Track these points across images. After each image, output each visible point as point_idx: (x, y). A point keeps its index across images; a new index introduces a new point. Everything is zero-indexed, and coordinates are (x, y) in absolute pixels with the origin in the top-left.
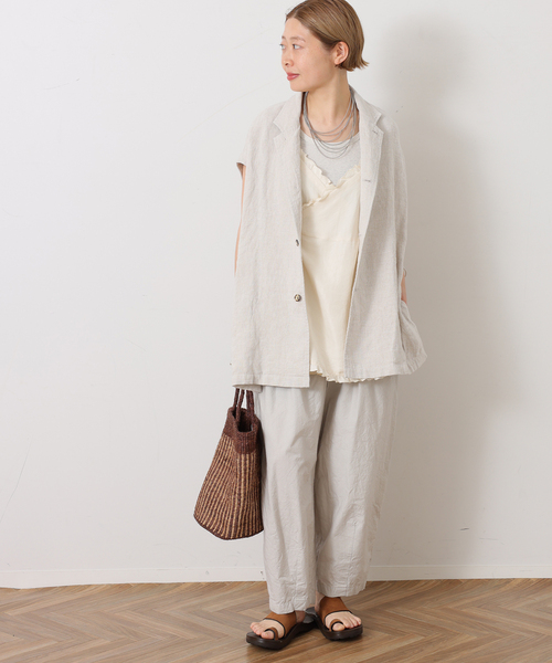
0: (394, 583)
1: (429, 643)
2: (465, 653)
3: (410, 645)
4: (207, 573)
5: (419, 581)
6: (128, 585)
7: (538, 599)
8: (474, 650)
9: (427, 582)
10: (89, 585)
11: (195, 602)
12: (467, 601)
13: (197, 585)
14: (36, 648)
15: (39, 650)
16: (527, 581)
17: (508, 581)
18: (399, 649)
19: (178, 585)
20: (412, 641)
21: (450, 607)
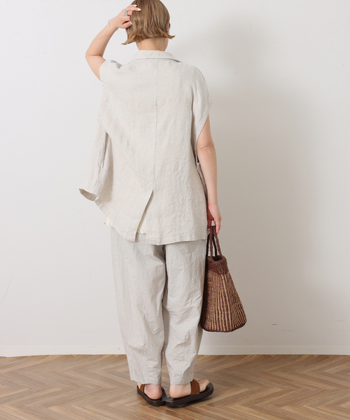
0: (231, 356)
1: (252, 392)
3: (241, 394)
4: (119, 349)
5: (246, 356)
6: (71, 356)
7: (318, 367)
8: (279, 397)
9: (251, 356)
10: (48, 356)
11: (111, 366)
13: (113, 356)
14: (16, 392)
15: (18, 394)
16: (312, 356)
17: (300, 356)
18: (234, 396)
19: (101, 356)
20: (242, 391)
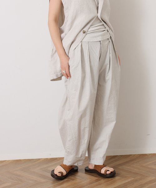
0: (121, 156)
1: (136, 181)
2: (151, 184)
3: (129, 182)
4: (50, 154)
5: (131, 155)
9: (134, 155)
12: (150, 163)
13: (46, 159)
18: (124, 184)
20: (130, 180)
21: (144, 165)
